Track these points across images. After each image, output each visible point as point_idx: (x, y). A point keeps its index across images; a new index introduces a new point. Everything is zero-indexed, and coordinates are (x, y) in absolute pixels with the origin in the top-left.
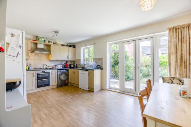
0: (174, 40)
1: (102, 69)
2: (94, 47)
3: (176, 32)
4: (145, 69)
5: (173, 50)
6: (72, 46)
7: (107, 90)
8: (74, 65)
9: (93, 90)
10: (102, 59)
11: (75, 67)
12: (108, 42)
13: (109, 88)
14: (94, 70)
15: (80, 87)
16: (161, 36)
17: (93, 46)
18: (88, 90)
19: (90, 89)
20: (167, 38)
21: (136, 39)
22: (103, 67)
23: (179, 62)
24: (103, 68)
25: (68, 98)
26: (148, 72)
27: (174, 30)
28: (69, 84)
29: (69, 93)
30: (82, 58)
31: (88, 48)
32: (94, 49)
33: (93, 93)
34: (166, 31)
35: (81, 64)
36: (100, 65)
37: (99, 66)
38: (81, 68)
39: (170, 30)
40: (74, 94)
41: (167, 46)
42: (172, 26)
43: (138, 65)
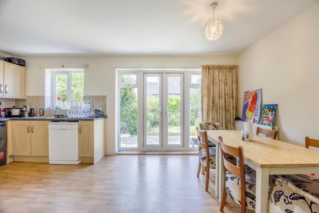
0: (206, 81)
1: (105, 117)
2: (85, 72)
3: (209, 72)
4: (152, 114)
5: (206, 92)
6: (17, 62)
7: (117, 154)
8: (22, 111)
9: (93, 160)
10: (104, 97)
11: (26, 114)
12: (117, 68)
13: (119, 151)
14: (95, 119)
15: (50, 162)
16: (193, 73)
17: (83, 70)
18: (77, 163)
19: (82, 161)
20: (199, 77)
21: (163, 71)
22: (108, 113)
23: (211, 105)
24: (107, 115)
25: (33, 195)
26: (155, 120)
27: (207, 69)
28: (9, 160)
29: (28, 182)
30: (48, 94)
31: (67, 73)
32: (85, 76)
33: (92, 166)
34: (200, 68)
35: (46, 109)
36: (100, 109)
37: (99, 111)
38: (54, 118)
39: (203, 68)
40: (44, 180)
41: (200, 86)
42: (205, 64)
43: (166, 109)
